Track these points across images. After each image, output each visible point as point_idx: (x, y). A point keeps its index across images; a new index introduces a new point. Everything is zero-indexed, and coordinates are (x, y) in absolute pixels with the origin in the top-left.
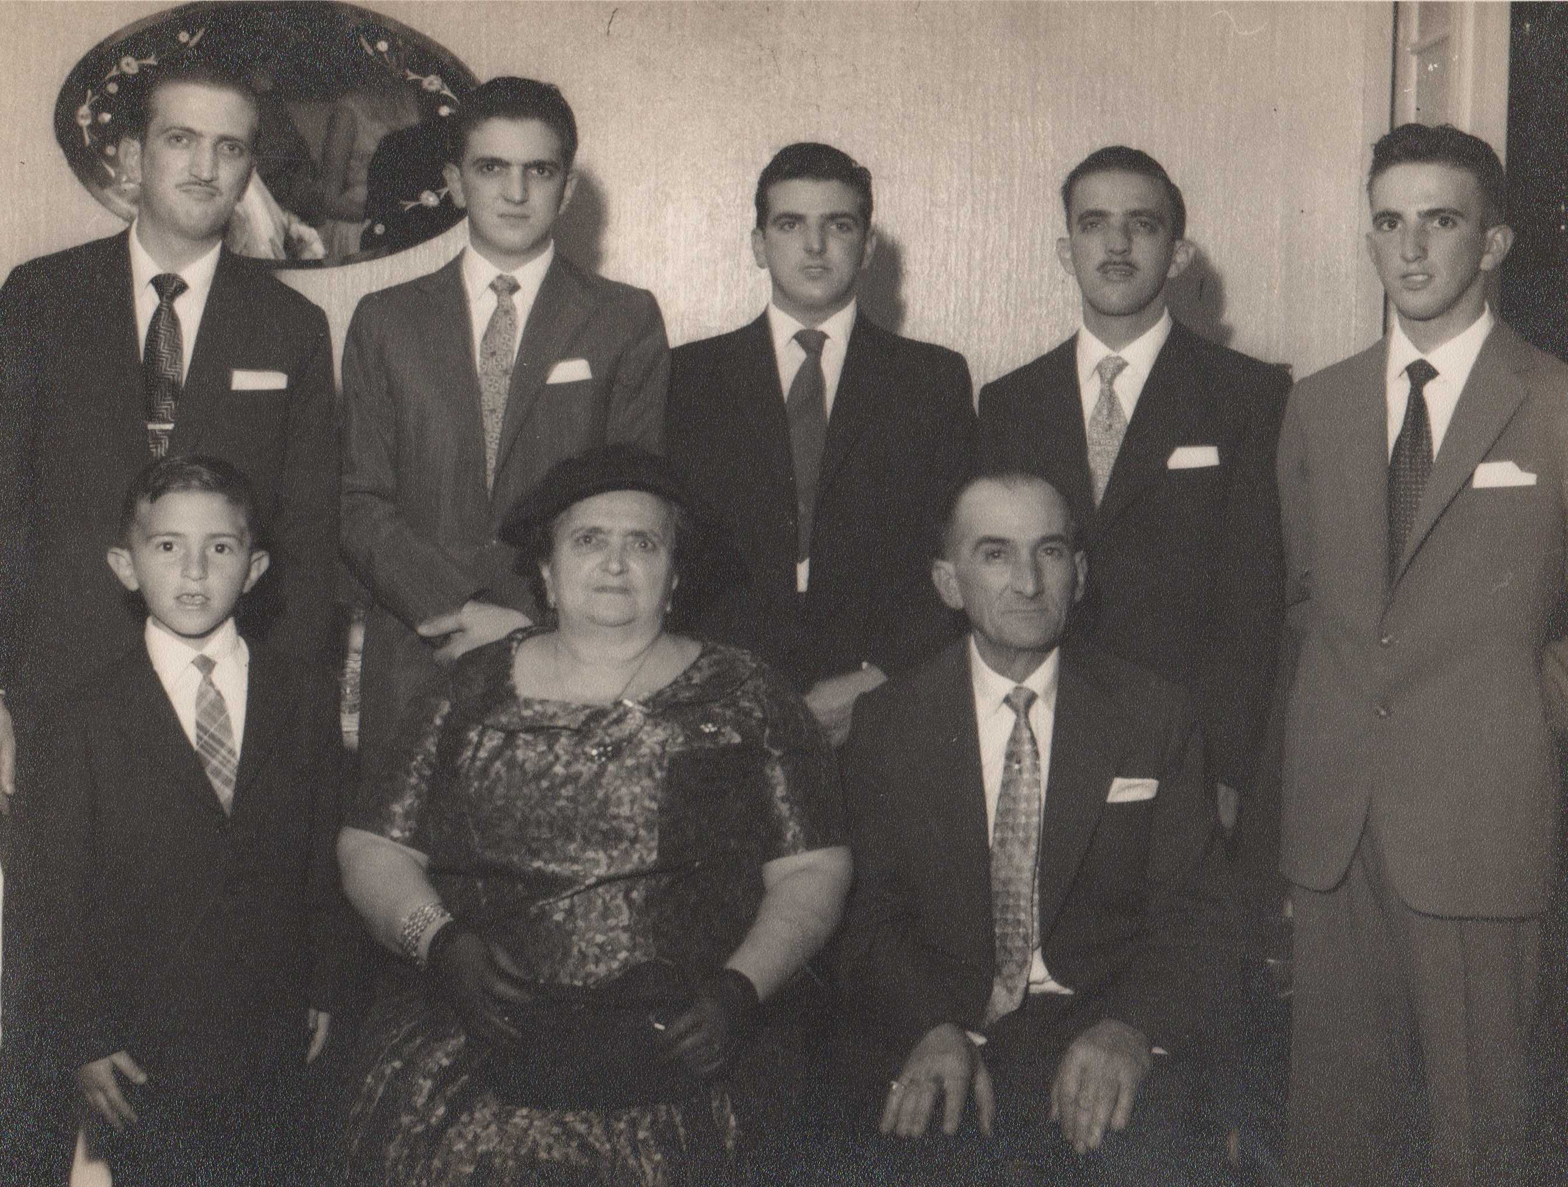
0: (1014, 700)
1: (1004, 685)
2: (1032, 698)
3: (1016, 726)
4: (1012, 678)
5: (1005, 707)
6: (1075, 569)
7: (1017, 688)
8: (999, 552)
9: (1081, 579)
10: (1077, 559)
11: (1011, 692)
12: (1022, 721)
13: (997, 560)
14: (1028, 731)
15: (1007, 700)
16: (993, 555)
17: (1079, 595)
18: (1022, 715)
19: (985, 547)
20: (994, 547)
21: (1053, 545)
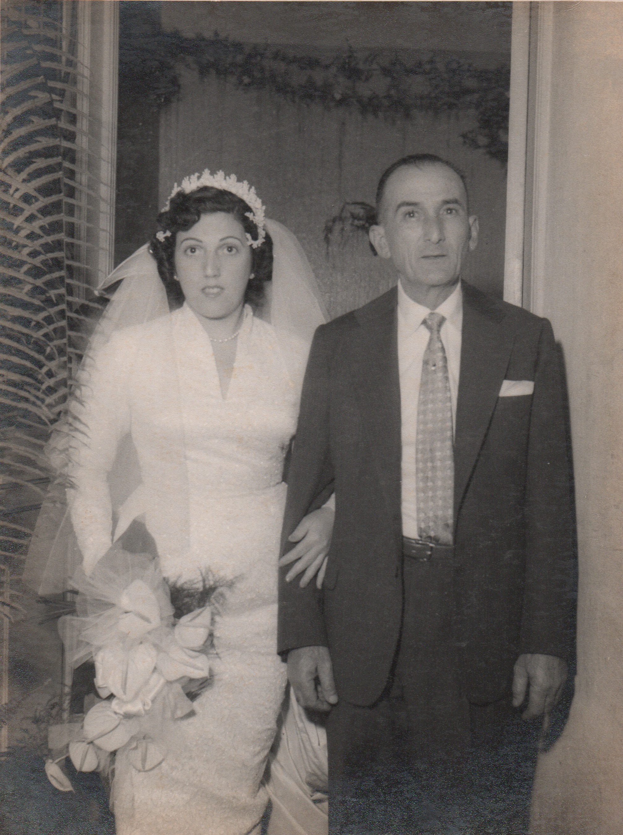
0: (430, 322)
1: (422, 312)
2: (442, 320)
3: (431, 339)
4: (428, 306)
5: (423, 327)
6: (470, 229)
7: (432, 314)
8: (413, 212)
9: (474, 234)
10: (471, 220)
11: (427, 317)
12: (435, 336)
13: (413, 219)
14: (440, 343)
15: (424, 322)
16: (410, 214)
17: (473, 245)
18: (436, 333)
19: (404, 209)
20: (410, 208)
21: (451, 206)
